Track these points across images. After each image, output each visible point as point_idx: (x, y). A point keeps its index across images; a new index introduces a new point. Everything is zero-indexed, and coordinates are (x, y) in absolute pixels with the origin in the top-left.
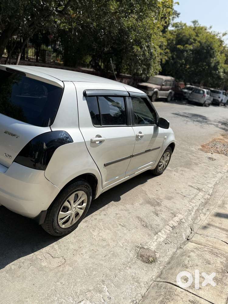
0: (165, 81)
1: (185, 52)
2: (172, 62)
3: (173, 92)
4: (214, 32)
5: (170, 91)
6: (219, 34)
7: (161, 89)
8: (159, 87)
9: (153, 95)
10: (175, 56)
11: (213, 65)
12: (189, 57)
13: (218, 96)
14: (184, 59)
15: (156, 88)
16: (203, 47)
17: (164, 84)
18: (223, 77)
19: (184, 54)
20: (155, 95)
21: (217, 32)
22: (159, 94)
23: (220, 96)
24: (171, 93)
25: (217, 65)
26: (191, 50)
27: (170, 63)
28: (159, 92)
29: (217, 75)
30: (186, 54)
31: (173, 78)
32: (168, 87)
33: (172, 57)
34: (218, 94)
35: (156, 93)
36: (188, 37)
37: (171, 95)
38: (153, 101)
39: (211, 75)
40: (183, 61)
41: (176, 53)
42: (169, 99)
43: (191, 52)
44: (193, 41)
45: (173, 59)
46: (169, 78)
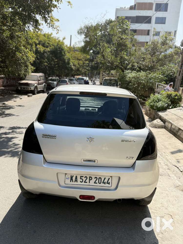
0: (40, 77)
1: (45, 53)
2: (38, 62)
3: (46, 84)
4: (55, 37)
5: (44, 84)
6: (59, 38)
7: (39, 84)
8: (37, 82)
9: (35, 89)
10: (38, 57)
11: (66, 61)
12: (49, 56)
13: (73, 82)
14: (46, 59)
15: (35, 84)
16: (56, 48)
17: (39, 79)
18: (74, 68)
19: (45, 54)
20: (36, 89)
21: (57, 37)
22: (38, 88)
23: (74, 82)
24: (45, 85)
25: (69, 61)
26: (48, 52)
27: (36, 63)
28: (38, 86)
29: (70, 68)
30: (46, 55)
31: (43, 74)
32: (42, 81)
33: (37, 57)
34: (73, 81)
35: (36, 87)
36: (44, 42)
37: (45, 87)
38: (36, 94)
39: (67, 68)
40: (46, 60)
41: (39, 55)
42: (45, 90)
43: (49, 53)
44: (48, 44)
45: (38, 59)
46: (41, 74)
